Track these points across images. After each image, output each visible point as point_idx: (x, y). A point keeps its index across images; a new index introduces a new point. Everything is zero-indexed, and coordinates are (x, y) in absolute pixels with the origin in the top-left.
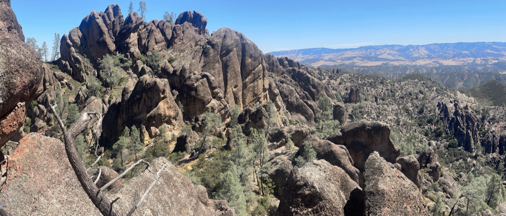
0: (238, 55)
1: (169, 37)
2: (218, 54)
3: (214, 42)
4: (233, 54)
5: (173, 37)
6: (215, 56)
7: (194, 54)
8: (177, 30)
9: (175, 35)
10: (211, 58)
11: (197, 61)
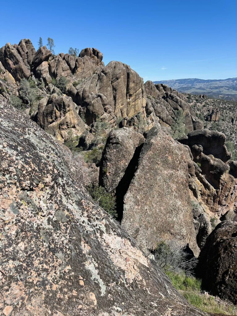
0: (124, 81)
1: (73, 67)
2: (110, 81)
3: (107, 72)
4: (121, 81)
5: (76, 67)
6: (107, 82)
7: (92, 80)
8: (79, 62)
9: (78, 66)
10: (105, 83)
11: (94, 85)
